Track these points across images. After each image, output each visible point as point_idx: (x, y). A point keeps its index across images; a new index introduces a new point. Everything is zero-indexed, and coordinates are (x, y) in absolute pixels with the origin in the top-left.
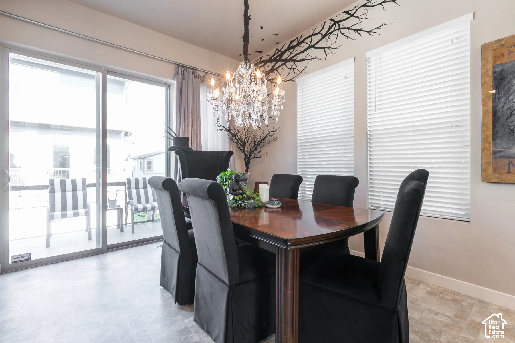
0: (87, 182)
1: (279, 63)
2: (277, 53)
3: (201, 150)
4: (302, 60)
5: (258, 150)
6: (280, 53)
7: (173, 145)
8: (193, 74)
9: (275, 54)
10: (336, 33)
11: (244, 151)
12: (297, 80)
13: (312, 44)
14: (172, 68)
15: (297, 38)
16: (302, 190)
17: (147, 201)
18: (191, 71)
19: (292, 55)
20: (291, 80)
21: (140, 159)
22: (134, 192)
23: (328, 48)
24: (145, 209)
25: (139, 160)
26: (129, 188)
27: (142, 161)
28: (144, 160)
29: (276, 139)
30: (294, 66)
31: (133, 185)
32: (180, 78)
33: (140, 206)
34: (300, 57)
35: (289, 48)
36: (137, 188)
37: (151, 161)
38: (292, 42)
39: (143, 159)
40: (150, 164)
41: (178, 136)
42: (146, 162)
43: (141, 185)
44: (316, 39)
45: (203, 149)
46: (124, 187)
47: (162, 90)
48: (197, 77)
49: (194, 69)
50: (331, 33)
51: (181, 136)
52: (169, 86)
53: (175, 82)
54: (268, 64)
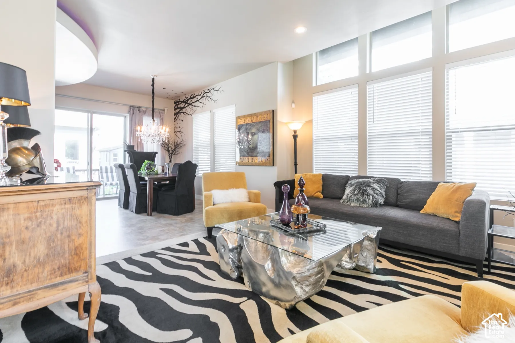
0: (75, 169)
1: (187, 105)
2: (186, 99)
3: (143, 151)
4: (195, 106)
5: (177, 150)
6: (187, 99)
7: (127, 148)
8: (139, 111)
9: (185, 99)
10: (205, 97)
11: (168, 151)
12: (193, 116)
13: (198, 99)
14: (127, 108)
15: (193, 94)
16: (197, 171)
17: (113, 180)
18: (138, 109)
19: (191, 102)
20: (191, 115)
21: (107, 151)
22: (104, 175)
23: (203, 103)
24: (111, 184)
25: (105, 153)
26: (102, 172)
27: (108, 153)
28: (109, 153)
29: (184, 145)
30: (192, 108)
31: (104, 170)
32: (131, 113)
33: (109, 183)
34: (194, 104)
35: (190, 98)
36: (106, 172)
37: (117, 154)
38: (191, 95)
39: (110, 151)
40: (116, 157)
41: (130, 145)
42: (112, 155)
43: (109, 170)
44: (200, 97)
45: (145, 151)
46: (98, 171)
47: (122, 119)
48: (141, 112)
49: (139, 108)
50: (204, 97)
51: (131, 145)
52: (126, 117)
53: (129, 115)
54: (182, 103)
